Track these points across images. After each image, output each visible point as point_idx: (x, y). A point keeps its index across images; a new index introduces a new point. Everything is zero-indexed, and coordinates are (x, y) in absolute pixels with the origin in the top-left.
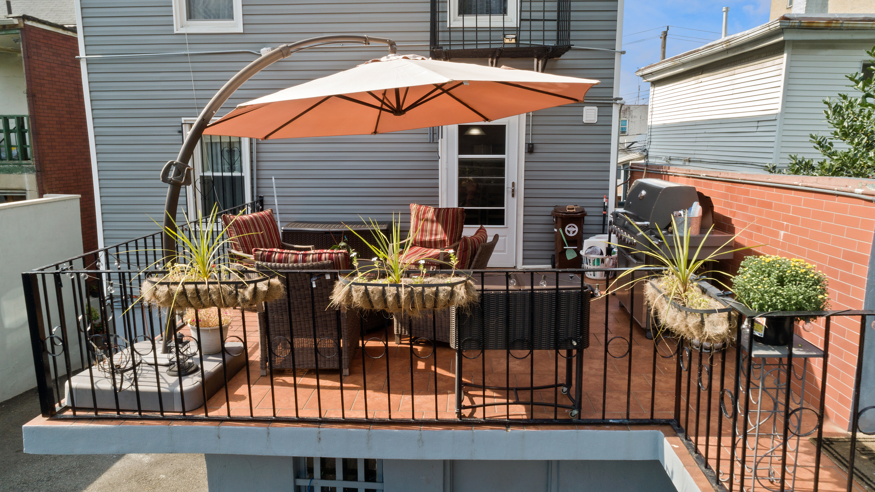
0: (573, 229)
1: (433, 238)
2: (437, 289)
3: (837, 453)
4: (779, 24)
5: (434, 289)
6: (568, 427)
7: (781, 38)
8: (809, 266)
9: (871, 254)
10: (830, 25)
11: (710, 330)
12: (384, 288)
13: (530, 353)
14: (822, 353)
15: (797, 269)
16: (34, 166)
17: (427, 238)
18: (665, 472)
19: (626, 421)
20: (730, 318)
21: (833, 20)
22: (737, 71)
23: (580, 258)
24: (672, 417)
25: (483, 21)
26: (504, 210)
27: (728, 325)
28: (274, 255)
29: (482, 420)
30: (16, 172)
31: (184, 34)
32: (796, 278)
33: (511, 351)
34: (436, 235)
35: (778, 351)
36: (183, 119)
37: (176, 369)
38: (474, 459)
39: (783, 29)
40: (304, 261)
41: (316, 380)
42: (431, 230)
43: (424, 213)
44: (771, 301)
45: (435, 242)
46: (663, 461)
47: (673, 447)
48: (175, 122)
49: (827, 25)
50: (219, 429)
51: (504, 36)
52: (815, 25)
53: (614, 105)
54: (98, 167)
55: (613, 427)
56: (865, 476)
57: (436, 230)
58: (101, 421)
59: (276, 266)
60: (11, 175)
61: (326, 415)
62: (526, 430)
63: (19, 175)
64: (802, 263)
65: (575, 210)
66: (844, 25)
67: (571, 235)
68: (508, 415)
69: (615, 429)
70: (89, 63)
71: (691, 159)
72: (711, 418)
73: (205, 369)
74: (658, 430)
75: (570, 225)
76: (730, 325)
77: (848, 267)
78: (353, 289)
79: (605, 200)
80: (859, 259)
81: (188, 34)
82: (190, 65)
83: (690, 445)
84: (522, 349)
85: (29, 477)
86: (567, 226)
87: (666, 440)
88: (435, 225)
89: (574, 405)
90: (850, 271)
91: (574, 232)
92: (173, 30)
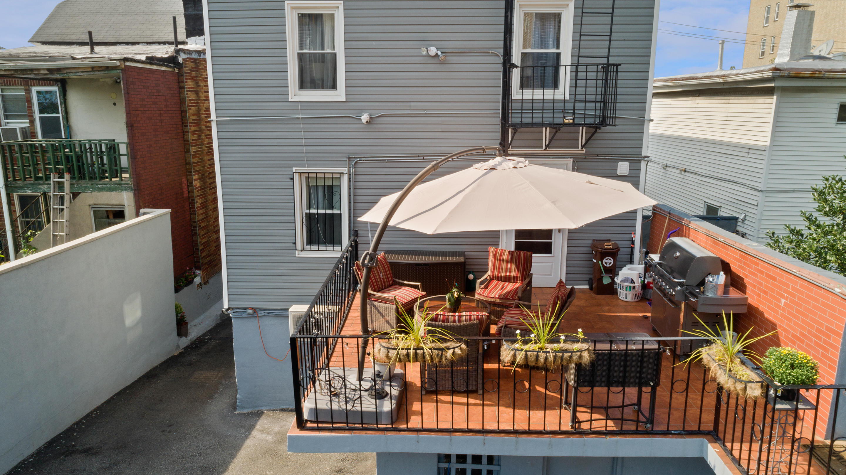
0: (609, 261)
1: (508, 274)
2: (572, 354)
3: (818, 455)
4: (771, 74)
5: (570, 354)
6: (645, 436)
7: (773, 85)
8: (809, 358)
9: (844, 333)
10: (814, 75)
11: (751, 393)
12: (538, 353)
13: (623, 390)
14: (815, 407)
15: (802, 360)
16: (132, 185)
17: (503, 275)
18: (709, 465)
19: (682, 432)
20: (762, 386)
21: (817, 71)
22: (731, 101)
23: (613, 282)
24: (712, 429)
25: (538, 94)
26: (552, 242)
27: (761, 390)
28: (439, 317)
29: (589, 431)
30: (116, 190)
31: (298, 102)
32: (800, 366)
33: (611, 388)
34: (510, 272)
35: (789, 405)
36: (294, 169)
37: (374, 393)
38: (584, 456)
39: (774, 77)
40: (460, 321)
41: (467, 399)
42: (507, 269)
43: (501, 255)
44: (787, 378)
45: (510, 277)
46: (707, 459)
47: (715, 451)
48: (287, 171)
49: (811, 75)
50: (418, 437)
51: (564, 117)
52: (801, 75)
53: (642, 162)
54: (223, 206)
55: (675, 436)
56: (835, 471)
57: (511, 269)
58: (337, 431)
59: (442, 325)
60: (112, 193)
61: (487, 427)
62: (618, 438)
63: (119, 193)
64: (805, 356)
65: (611, 247)
66: (826, 76)
67: (608, 265)
68: (606, 427)
69: (676, 438)
70: (218, 123)
71: (687, 170)
72: (736, 430)
73: (392, 393)
74: (703, 438)
75: (607, 258)
76: (762, 391)
77: (829, 337)
78: (517, 353)
79: (633, 236)
80: (837, 334)
81: (300, 102)
82: (302, 126)
83: (727, 450)
84: (618, 386)
85: (183, 452)
86: (605, 259)
87: (709, 445)
88: (509, 264)
89: (648, 421)
90: (830, 340)
91: (610, 263)
92: (289, 98)
